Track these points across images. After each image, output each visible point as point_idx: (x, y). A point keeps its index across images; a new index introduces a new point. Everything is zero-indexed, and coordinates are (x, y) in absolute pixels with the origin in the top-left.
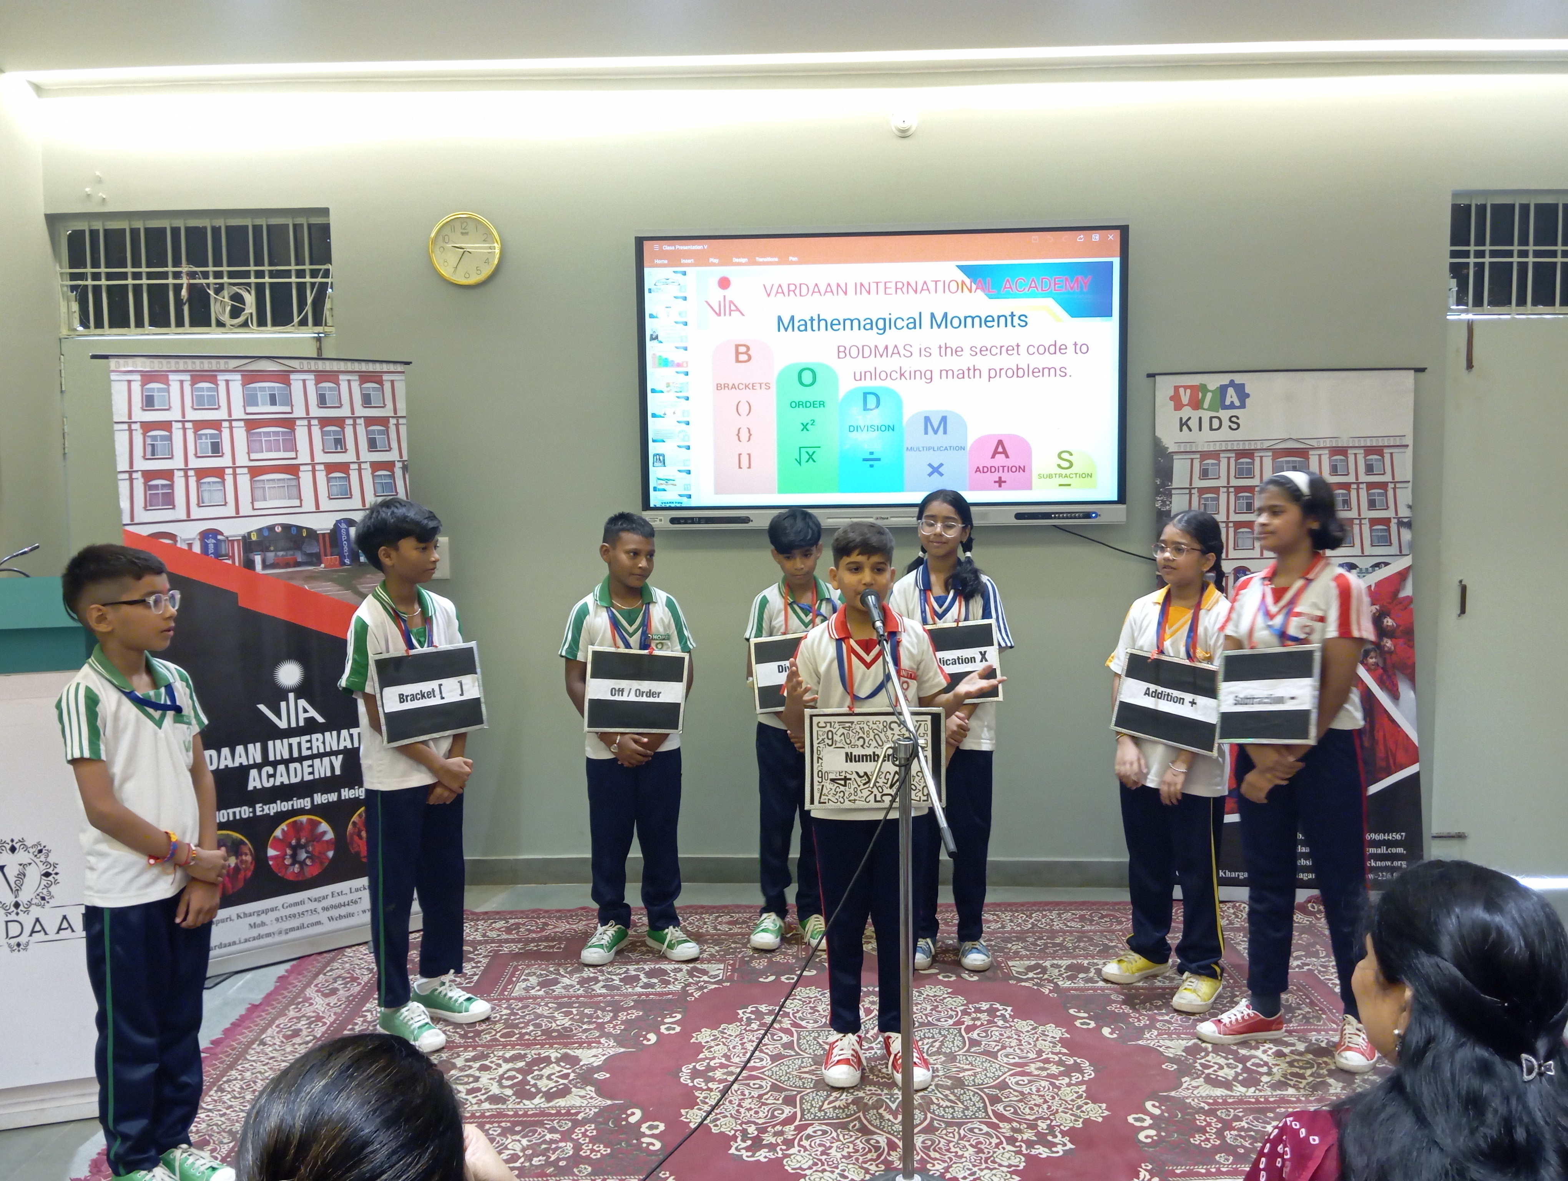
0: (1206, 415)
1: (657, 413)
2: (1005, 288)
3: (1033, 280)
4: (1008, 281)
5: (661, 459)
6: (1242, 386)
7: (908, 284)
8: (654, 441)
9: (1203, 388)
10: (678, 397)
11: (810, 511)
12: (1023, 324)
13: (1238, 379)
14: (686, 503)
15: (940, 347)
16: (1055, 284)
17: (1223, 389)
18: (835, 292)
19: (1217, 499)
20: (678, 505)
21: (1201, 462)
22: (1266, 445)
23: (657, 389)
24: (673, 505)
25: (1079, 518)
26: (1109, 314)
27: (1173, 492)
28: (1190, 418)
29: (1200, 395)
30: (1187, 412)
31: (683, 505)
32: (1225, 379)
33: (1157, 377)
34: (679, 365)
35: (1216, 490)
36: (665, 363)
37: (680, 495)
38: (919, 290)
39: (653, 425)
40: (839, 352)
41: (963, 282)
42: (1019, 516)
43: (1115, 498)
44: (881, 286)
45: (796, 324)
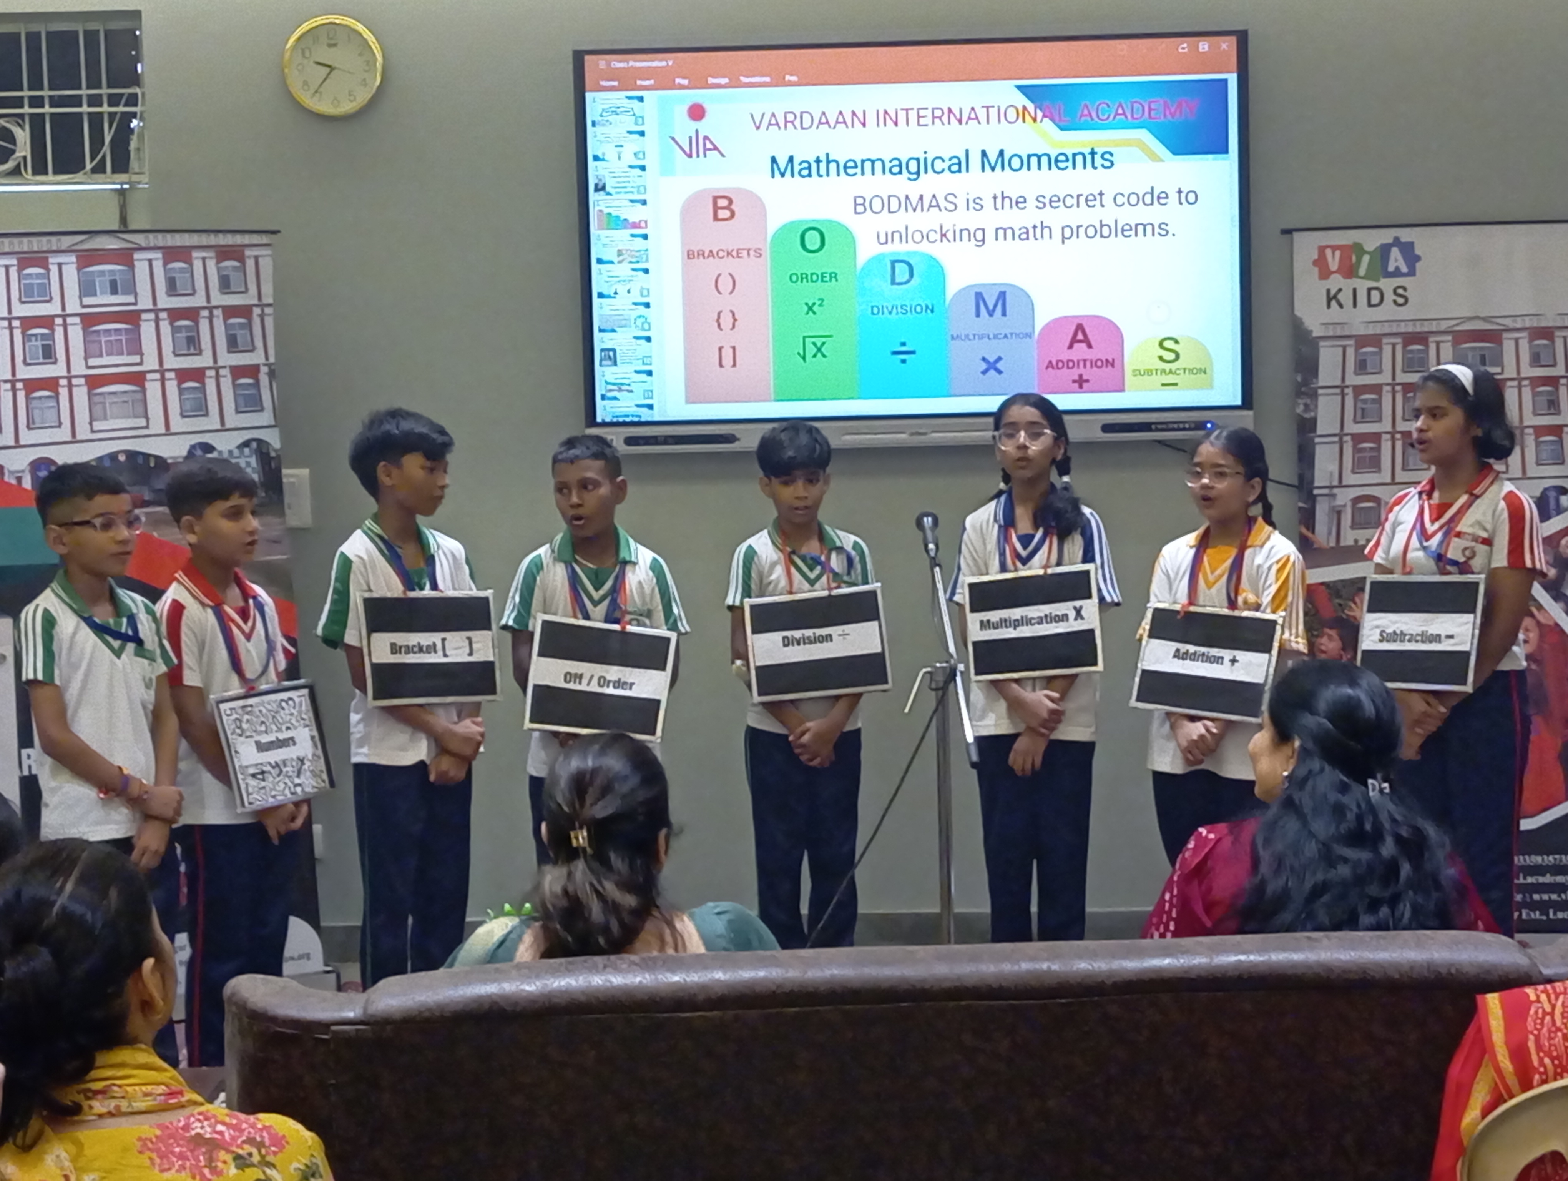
0: (1362, 286)
1: (605, 293)
2: (1082, 115)
3: (1120, 105)
4: (1086, 106)
5: (611, 356)
6: (1411, 245)
7: (950, 111)
8: (601, 330)
9: (1358, 248)
10: (633, 270)
11: (817, 425)
12: (1108, 164)
13: (1406, 235)
14: (646, 415)
15: (995, 198)
16: (1150, 110)
17: (1384, 251)
18: (849, 124)
19: (1379, 402)
20: (636, 419)
21: (1356, 350)
22: (1444, 325)
23: (605, 258)
24: (628, 420)
25: (1190, 429)
26: (1225, 150)
27: (1320, 391)
28: (1340, 290)
29: (1354, 258)
30: (1336, 282)
31: (643, 419)
32: (1386, 236)
33: (1296, 235)
34: (635, 226)
35: (1377, 389)
36: (615, 222)
37: (638, 406)
38: (964, 121)
39: (600, 309)
40: (856, 204)
41: (1025, 108)
42: (1107, 428)
43: (1239, 402)
44: (913, 115)
45: (797, 168)
